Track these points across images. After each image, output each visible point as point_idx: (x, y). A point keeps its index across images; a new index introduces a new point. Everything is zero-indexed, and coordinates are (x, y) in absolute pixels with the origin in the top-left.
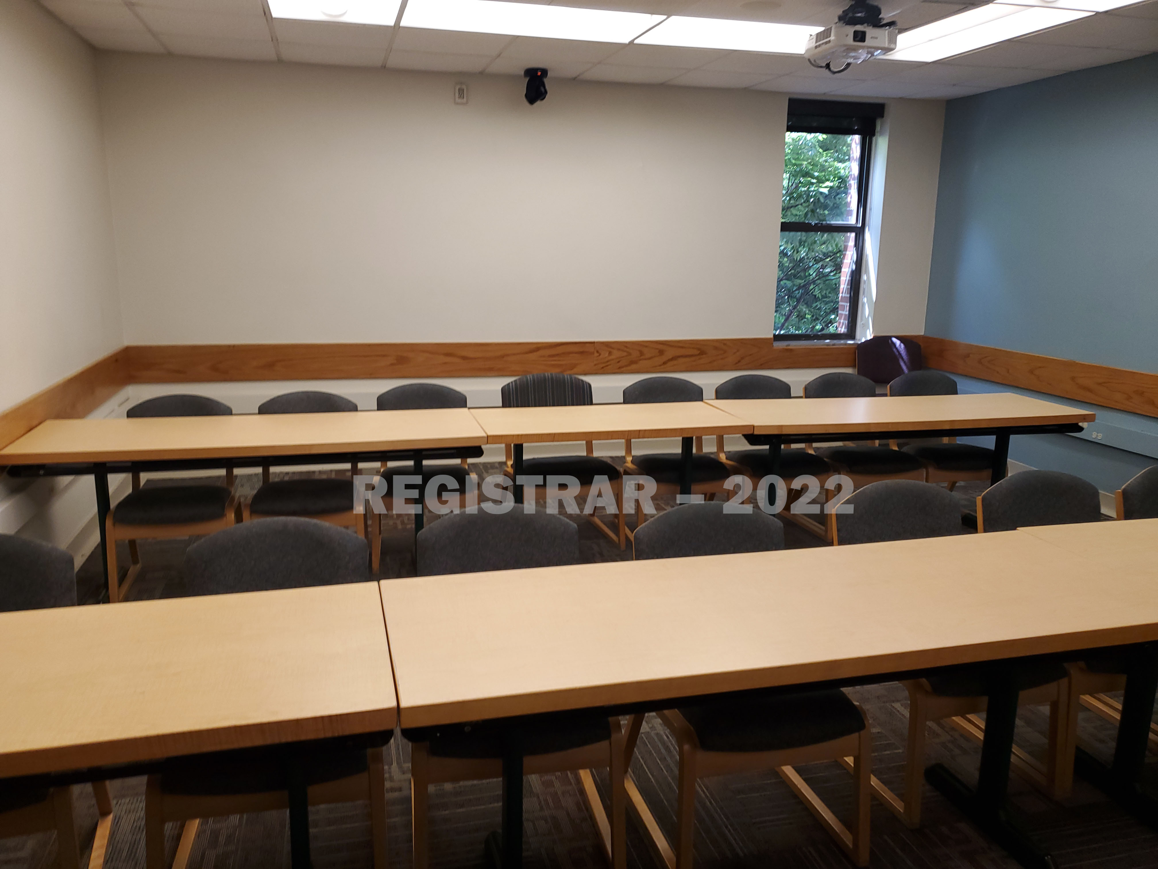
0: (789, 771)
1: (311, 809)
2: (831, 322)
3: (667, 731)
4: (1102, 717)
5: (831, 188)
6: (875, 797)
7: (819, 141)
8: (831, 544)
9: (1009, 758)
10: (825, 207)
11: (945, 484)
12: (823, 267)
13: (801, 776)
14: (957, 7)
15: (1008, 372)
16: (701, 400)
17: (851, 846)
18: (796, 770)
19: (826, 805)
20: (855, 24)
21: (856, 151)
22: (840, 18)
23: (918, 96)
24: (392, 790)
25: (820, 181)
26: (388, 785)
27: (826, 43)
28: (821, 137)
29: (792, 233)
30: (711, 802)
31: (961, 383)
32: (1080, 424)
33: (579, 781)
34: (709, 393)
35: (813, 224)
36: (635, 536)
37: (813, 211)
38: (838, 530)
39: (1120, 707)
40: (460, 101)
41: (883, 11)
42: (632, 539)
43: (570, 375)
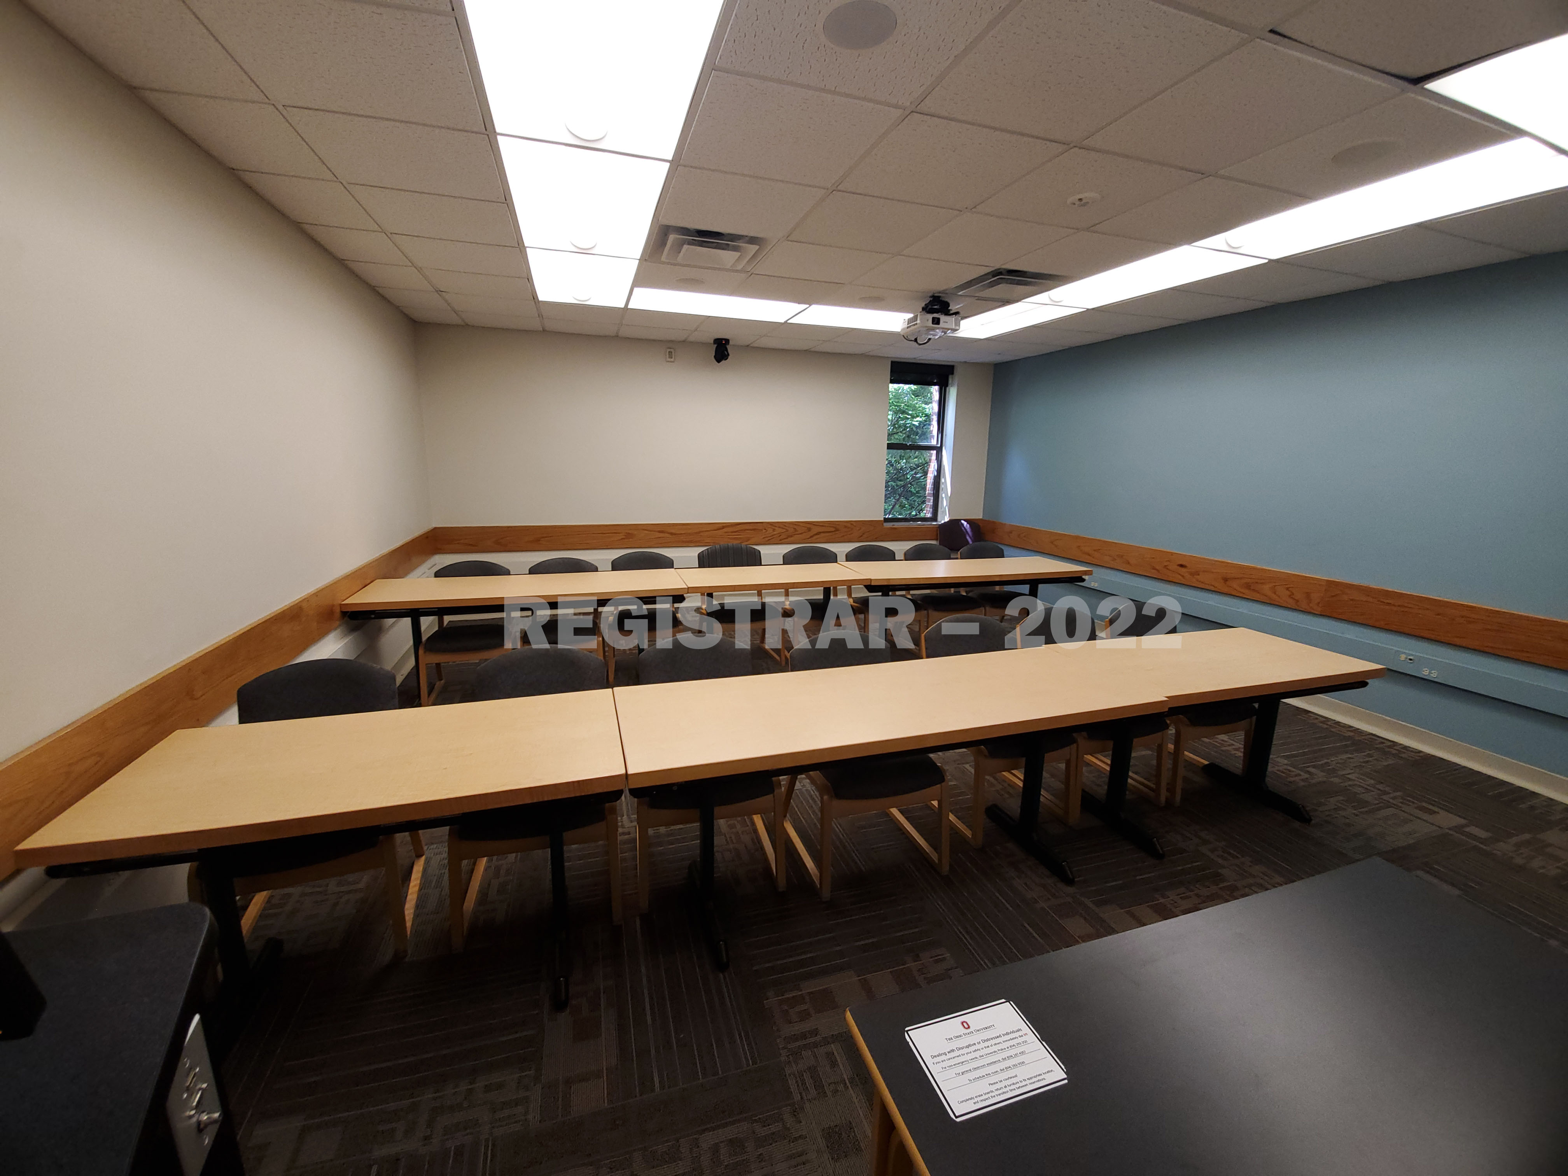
0: (895, 811)
1: (565, 848)
2: (922, 510)
3: (814, 788)
4: (1099, 770)
5: (920, 421)
6: (952, 827)
7: (912, 390)
8: (922, 658)
9: (1039, 798)
10: (917, 434)
11: (997, 618)
12: (916, 474)
13: (903, 815)
14: (1000, 304)
15: (1037, 543)
16: (836, 562)
17: (937, 862)
18: (900, 812)
19: (920, 834)
20: (933, 313)
21: (936, 396)
22: (923, 309)
23: (978, 361)
24: (623, 834)
25: (913, 417)
26: (620, 830)
27: (914, 325)
28: (913, 387)
29: (895, 451)
30: (843, 836)
31: (1007, 550)
32: (1084, 577)
33: (753, 823)
34: (841, 557)
35: (908, 444)
36: (790, 656)
37: (909, 437)
38: (926, 649)
39: (1109, 762)
40: (669, 360)
41: (951, 305)
42: (789, 657)
43: (746, 545)
